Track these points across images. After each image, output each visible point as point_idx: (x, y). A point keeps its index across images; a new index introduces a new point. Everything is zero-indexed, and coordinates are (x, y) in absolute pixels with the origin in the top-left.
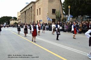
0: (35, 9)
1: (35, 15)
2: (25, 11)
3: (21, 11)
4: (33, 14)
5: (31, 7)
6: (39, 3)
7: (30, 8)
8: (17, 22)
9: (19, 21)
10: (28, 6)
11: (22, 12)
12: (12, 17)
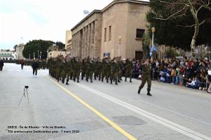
0: (101, 27)
1: (100, 41)
2: (81, 31)
3: (72, 30)
4: (96, 38)
5: (94, 22)
6: (108, 15)
7: (90, 24)
8: (64, 54)
9: (68, 53)
10: (87, 18)
11: (76, 31)
12: (52, 43)
